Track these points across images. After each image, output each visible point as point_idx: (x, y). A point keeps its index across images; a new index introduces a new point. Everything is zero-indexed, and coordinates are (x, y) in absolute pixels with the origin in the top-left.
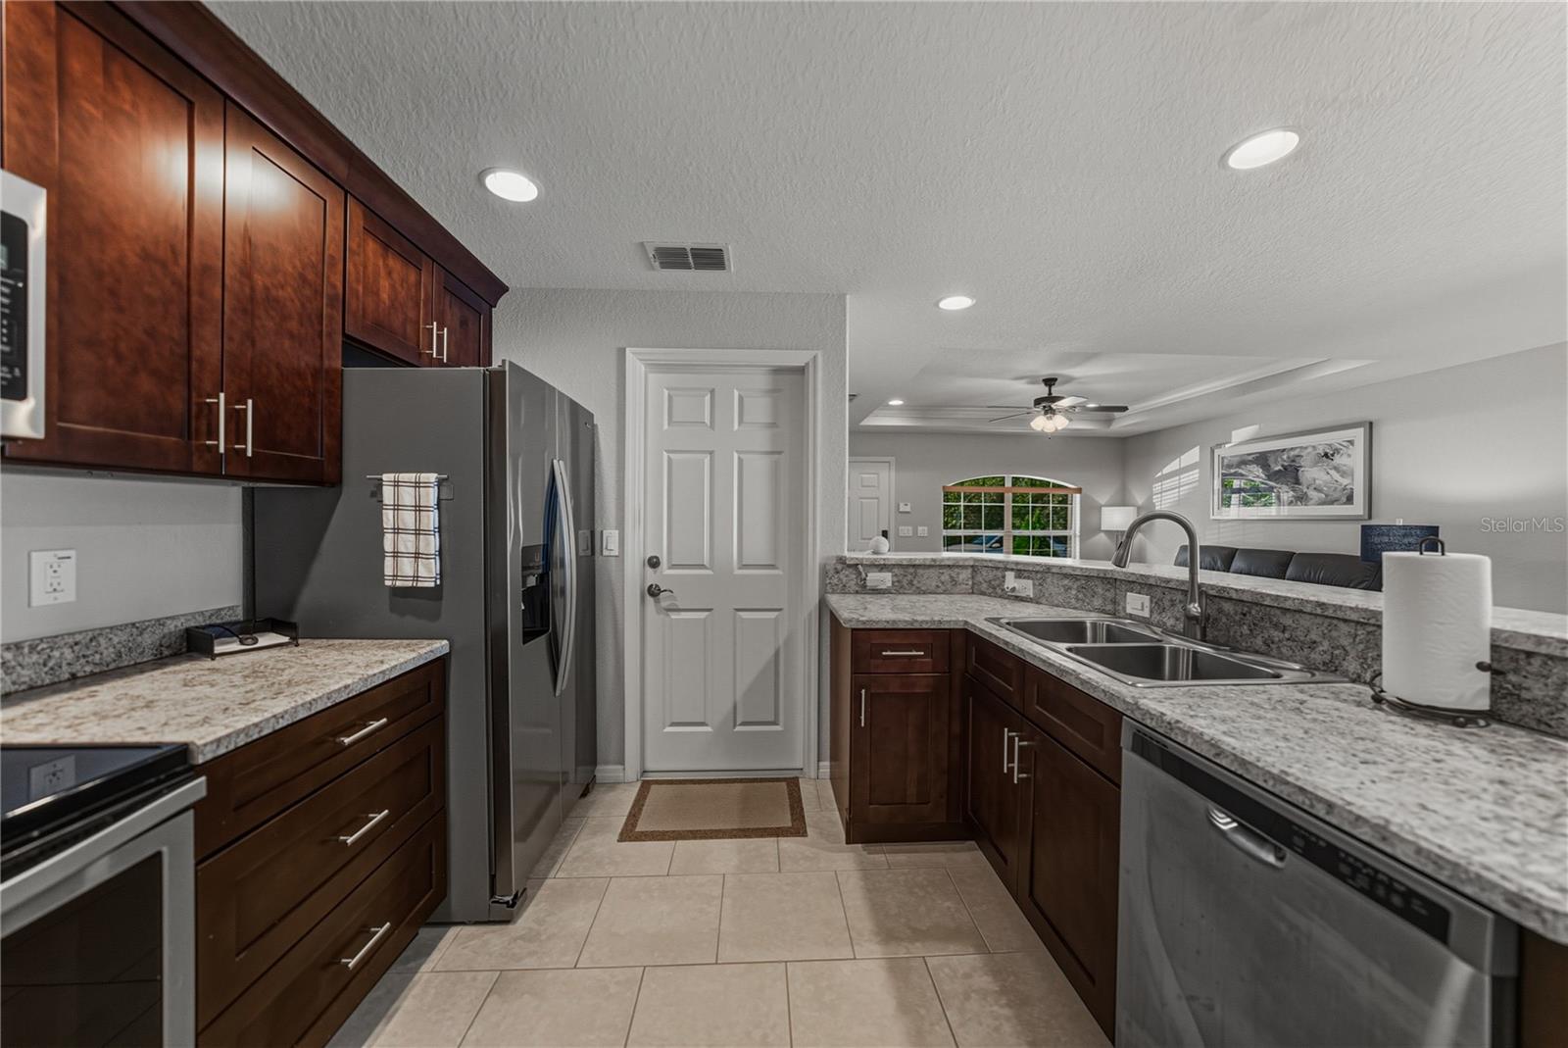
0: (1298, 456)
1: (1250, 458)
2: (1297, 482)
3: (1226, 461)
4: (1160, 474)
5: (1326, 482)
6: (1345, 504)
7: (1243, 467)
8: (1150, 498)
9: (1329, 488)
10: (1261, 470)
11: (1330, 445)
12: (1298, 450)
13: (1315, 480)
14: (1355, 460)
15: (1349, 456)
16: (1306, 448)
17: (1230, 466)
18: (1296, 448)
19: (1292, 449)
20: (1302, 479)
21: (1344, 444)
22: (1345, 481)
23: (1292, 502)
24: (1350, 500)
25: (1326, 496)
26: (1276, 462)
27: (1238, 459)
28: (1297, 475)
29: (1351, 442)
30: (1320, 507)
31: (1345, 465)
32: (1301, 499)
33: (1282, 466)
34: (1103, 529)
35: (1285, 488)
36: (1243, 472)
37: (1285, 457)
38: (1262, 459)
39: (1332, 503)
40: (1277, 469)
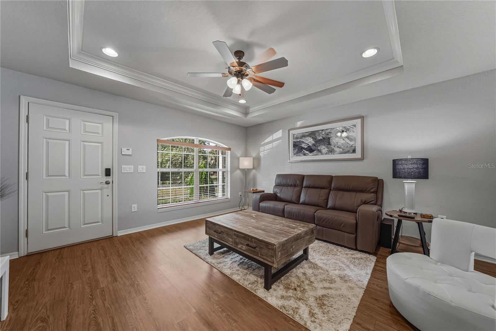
0: (330, 132)
1: (307, 134)
2: (329, 144)
3: (295, 136)
4: (263, 143)
5: (343, 144)
6: (352, 153)
7: (303, 138)
8: (259, 154)
9: (345, 146)
10: (312, 139)
11: (345, 127)
12: (329, 130)
13: (337, 143)
14: (357, 133)
15: (354, 132)
16: (334, 129)
17: (297, 138)
18: (329, 129)
19: (327, 129)
20: (332, 143)
21: (352, 126)
22: (352, 143)
23: (327, 153)
24: (354, 151)
25: (343, 150)
26: (319, 136)
27: (302, 135)
28: (329, 141)
29: (355, 126)
30: (339, 155)
31: (351, 136)
32: (331, 151)
33: (322, 137)
34: (240, 168)
35: (323, 147)
36: (304, 141)
37: (323, 133)
38: (312, 134)
39: (345, 153)
40: (320, 138)
